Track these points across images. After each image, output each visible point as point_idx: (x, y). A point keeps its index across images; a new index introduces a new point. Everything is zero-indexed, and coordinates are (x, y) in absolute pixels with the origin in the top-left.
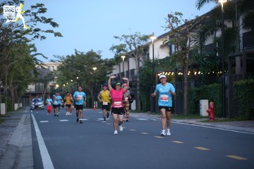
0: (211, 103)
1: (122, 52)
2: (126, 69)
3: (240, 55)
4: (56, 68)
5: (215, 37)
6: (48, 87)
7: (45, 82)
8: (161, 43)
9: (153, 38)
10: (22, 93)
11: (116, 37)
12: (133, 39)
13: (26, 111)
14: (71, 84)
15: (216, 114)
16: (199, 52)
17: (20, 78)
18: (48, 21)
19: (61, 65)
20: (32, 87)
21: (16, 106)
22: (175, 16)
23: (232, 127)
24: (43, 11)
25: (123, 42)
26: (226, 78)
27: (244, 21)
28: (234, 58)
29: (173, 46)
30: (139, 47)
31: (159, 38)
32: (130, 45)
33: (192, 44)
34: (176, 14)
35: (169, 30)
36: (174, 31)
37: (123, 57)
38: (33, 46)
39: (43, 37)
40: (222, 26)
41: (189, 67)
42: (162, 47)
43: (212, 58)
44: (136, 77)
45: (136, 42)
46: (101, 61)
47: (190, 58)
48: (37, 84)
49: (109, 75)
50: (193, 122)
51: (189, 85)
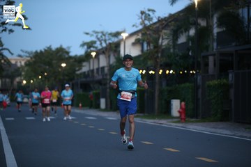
0: (183, 103)
1: (92, 49)
2: (96, 67)
3: (214, 55)
4: (23, 63)
5: (189, 36)
6: (15, 83)
7: (12, 77)
8: (133, 40)
9: (124, 35)
11: (87, 34)
12: (104, 35)
14: (38, 80)
15: (187, 115)
16: (172, 50)
19: (28, 61)
22: (147, 12)
23: (204, 129)
25: (94, 39)
26: (199, 78)
27: (219, 20)
28: (206, 57)
29: (145, 45)
30: (110, 44)
31: (131, 35)
32: (100, 41)
33: (164, 42)
34: (149, 10)
35: (140, 27)
36: (146, 28)
37: (94, 54)
39: (11, 31)
40: (195, 24)
41: (161, 65)
42: (134, 44)
43: (185, 57)
44: (106, 75)
45: (107, 38)
46: (71, 57)
47: (162, 56)
48: (3, 80)
49: (78, 72)
50: (164, 122)
51: (161, 84)
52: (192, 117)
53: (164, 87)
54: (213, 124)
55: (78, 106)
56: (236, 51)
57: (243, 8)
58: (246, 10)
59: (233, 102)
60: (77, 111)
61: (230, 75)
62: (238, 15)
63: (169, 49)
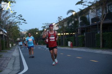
1: (45, 28)
3: (79, 28)
4: (25, 33)
5: (72, 23)
6: (23, 39)
7: (22, 37)
8: (56, 25)
9: (54, 24)
10: (16, 41)
11: (43, 24)
12: (48, 24)
13: (17, 46)
16: (67, 28)
17: (15, 36)
18: (23, 19)
19: (27, 32)
20: (18, 39)
21: (14, 45)
24: (21, 17)
25: (45, 25)
26: (75, 35)
28: (77, 29)
29: (60, 26)
31: (56, 24)
32: (47, 26)
33: (65, 25)
34: (61, 17)
35: (58, 22)
36: (60, 22)
37: (45, 30)
38: (18, 27)
39: (21, 24)
41: (65, 32)
42: (57, 26)
43: (71, 29)
46: (39, 31)
47: (65, 29)
48: (20, 38)
49: (41, 35)
50: (66, 48)
51: (65, 37)
52: (74, 46)
53: (66, 38)
54: (80, 48)
55: (41, 45)
56: (86, 27)
57: (87, 15)
58: (88, 15)
59: (85, 42)
60: (41, 46)
61: (84, 34)
62: (86, 17)
63: (67, 27)
